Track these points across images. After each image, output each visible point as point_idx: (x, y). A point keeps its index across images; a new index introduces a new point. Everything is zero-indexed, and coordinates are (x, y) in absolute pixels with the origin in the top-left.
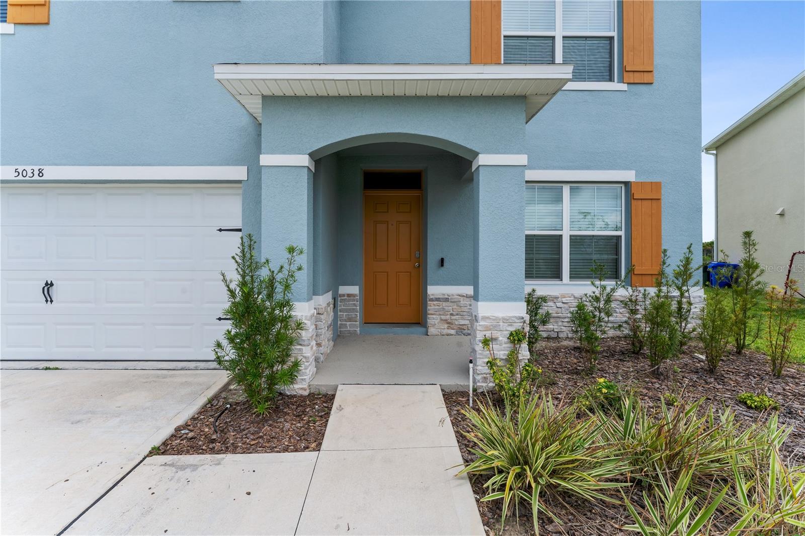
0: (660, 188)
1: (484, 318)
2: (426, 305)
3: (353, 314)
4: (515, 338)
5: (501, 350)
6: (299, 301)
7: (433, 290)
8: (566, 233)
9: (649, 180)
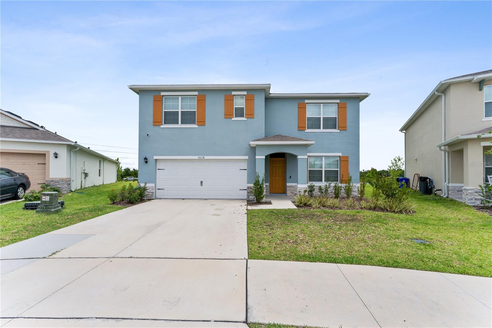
0: (348, 158)
1: (299, 188)
2: (286, 188)
3: (267, 191)
4: (305, 191)
5: (302, 193)
7: (288, 184)
8: (323, 169)
9: (345, 156)
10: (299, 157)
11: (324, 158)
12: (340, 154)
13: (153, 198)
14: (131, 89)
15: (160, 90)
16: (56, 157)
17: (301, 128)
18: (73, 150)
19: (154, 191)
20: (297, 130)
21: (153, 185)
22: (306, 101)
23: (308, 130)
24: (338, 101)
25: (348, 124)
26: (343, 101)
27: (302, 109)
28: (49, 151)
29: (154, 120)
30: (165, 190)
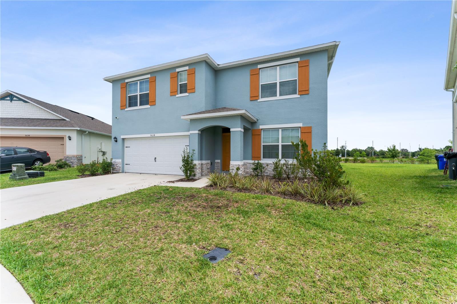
0: (312, 128)
3: (218, 168)
4: (238, 169)
5: (235, 171)
6: (195, 160)
8: (280, 144)
9: (308, 126)
10: (231, 130)
11: (280, 131)
12: (301, 125)
13: (120, 172)
14: (105, 80)
15: (125, 78)
16: (70, 139)
17: (254, 98)
18: (84, 134)
19: (121, 166)
20: (249, 100)
21: (120, 160)
22: (259, 66)
23: (261, 100)
24: (298, 59)
25: (311, 86)
26: (305, 59)
27: (255, 75)
28: (66, 135)
29: (121, 104)
30: (130, 165)
